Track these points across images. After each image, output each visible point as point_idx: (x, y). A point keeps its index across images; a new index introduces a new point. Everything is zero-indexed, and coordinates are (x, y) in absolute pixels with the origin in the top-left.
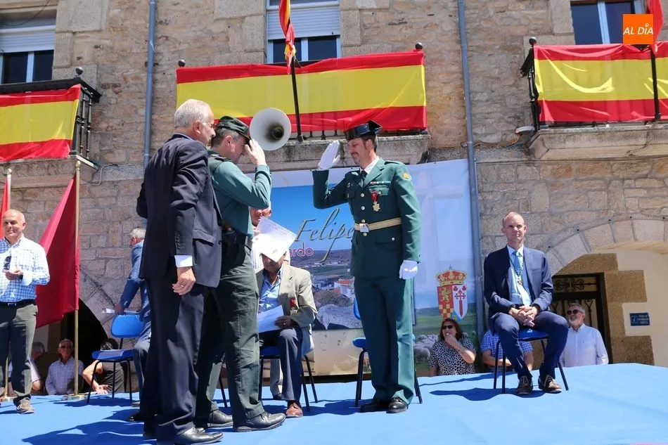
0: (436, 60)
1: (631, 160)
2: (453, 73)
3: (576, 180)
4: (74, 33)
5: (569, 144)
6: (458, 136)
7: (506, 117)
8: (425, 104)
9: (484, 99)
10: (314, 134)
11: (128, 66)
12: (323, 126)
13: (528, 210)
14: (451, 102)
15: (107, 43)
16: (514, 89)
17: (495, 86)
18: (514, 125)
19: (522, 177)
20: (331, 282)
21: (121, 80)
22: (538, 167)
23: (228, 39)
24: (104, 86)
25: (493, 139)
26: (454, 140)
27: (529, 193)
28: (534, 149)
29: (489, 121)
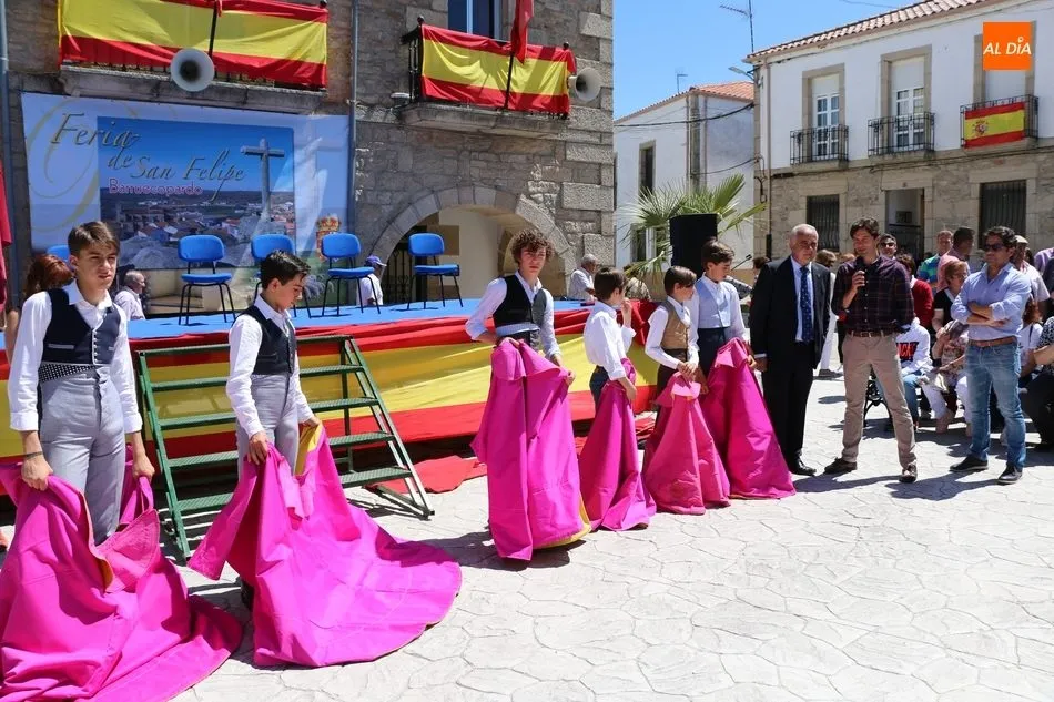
1: (479, 136)
3: (435, 147)
5: (439, 118)
6: (341, 93)
7: (384, 81)
8: (325, 62)
13: (395, 170)
16: (393, 56)
18: (390, 90)
19: (393, 139)
20: (219, 221)
22: (407, 132)
25: (371, 100)
26: (338, 96)
27: (397, 154)
28: (407, 117)
29: (369, 82)
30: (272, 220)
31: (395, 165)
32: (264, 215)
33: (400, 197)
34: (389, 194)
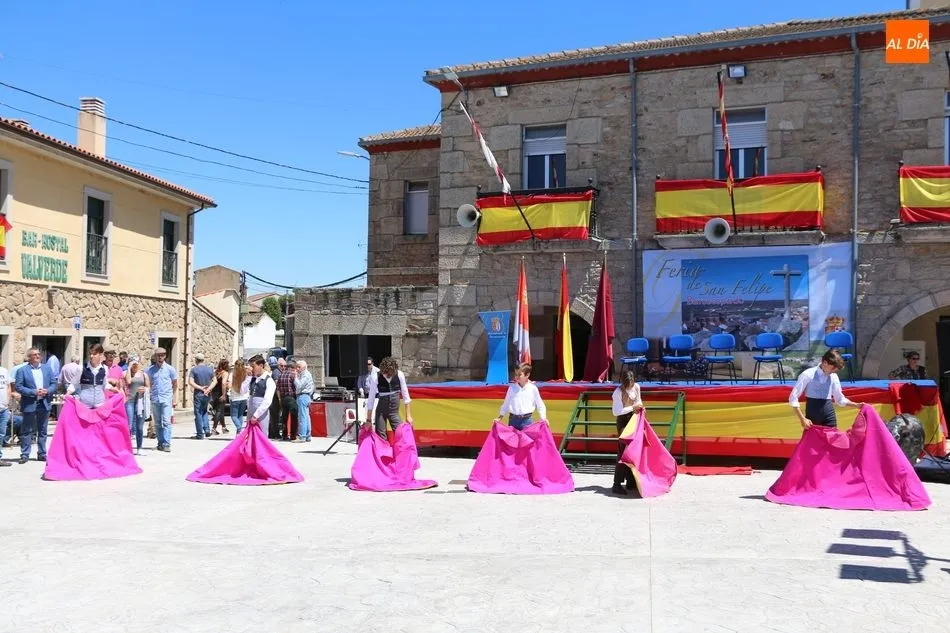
0: (835, 169)
2: (847, 178)
3: (933, 257)
4: (579, 145)
6: (847, 225)
7: (884, 211)
8: (820, 209)
10: (746, 228)
11: (617, 170)
12: (752, 223)
13: (894, 278)
14: (844, 201)
15: (603, 152)
17: (878, 188)
18: (889, 217)
20: (755, 320)
21: (613, 180)
22: (904, 248)
23: (687, 151)
24: (602, 184)
25: (873, 227)
26: (845, 228)
27: (896, 266)
28: (901, 236)
29: (872, 214)
30: (792, 319)
31: (893, 275)
32: (786, 316)
33: (898, 299)
34: (888, 297)
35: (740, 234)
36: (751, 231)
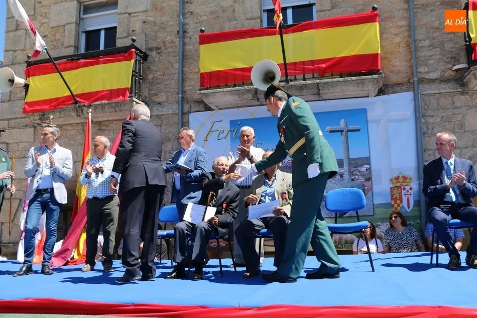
0: (389, 18)
2: (401, 27)
4: (130, 14)
6: (405, 75)
7: (444, 59)
8: (379, 52)
9: (427, 45)
10: (298, 77)
11: (166, 34)
12: (304, 71)
13: (462, 130)
14: (401, 49)
15: (151, 19)
16: (451, 36)
17: (435, 35)
18: (451, 64)
19: (458, 104)
21: (162, 44)
22: (471, 96)
23: (234, 11)
24: (151, 49)
25: (434, 76)
26: (403, 78)
27: (463, 116)
28: (467, 82)
29: (431, 62)
30: (353, 180)
32: (345, 176)
35: (291, 83)
36: (304, 79)
